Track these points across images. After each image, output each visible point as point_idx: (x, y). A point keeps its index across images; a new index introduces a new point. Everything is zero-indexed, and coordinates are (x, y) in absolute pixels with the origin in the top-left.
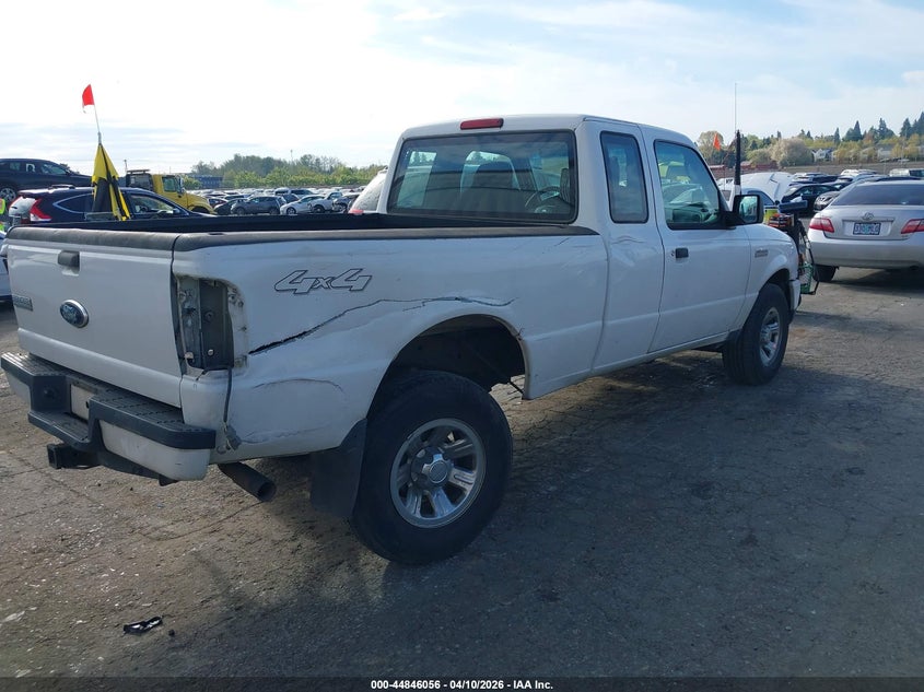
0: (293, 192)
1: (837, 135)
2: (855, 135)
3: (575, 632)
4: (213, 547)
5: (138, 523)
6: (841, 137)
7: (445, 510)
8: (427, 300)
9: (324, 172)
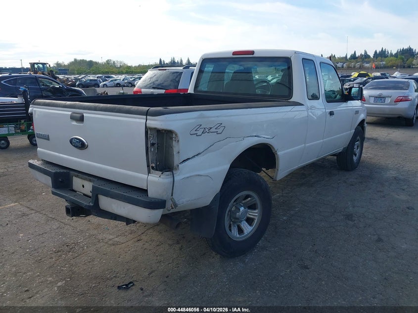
0: (105, 77)
1: (346, 57)
2: (354, 57)
3: (323, 283)
4: (142, 248)
5: (100, 237)
6: (348, 58)
7: (248, 229)
8: (245, 137)
9: (117, 68)
